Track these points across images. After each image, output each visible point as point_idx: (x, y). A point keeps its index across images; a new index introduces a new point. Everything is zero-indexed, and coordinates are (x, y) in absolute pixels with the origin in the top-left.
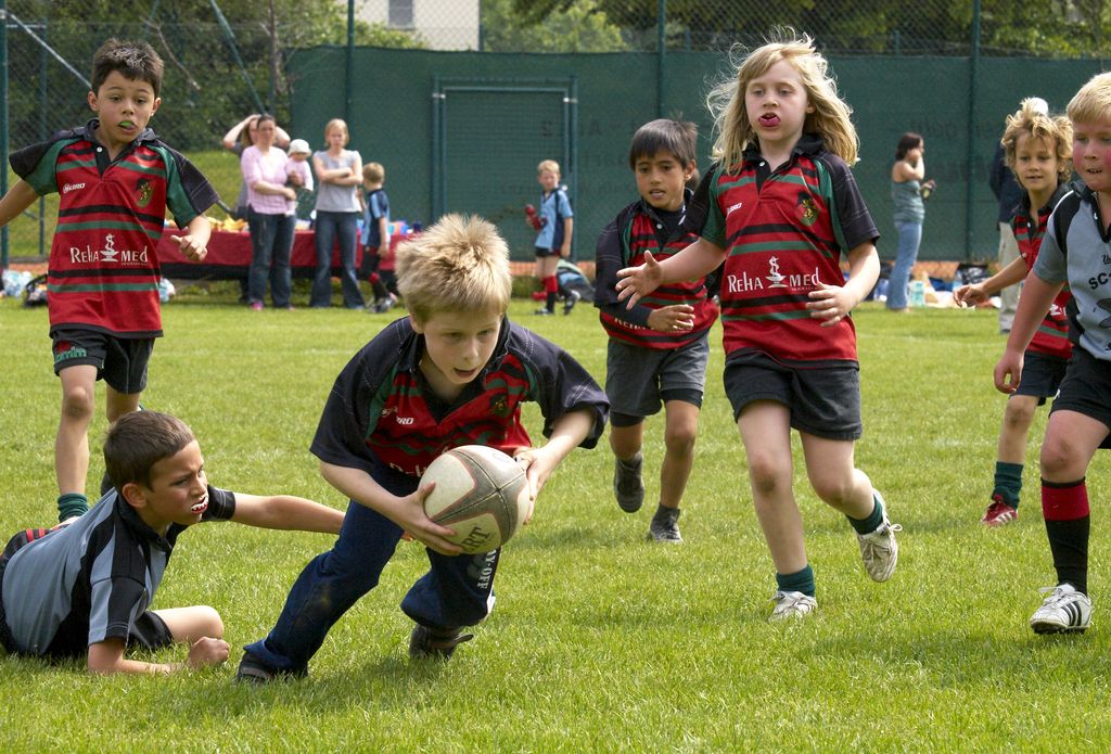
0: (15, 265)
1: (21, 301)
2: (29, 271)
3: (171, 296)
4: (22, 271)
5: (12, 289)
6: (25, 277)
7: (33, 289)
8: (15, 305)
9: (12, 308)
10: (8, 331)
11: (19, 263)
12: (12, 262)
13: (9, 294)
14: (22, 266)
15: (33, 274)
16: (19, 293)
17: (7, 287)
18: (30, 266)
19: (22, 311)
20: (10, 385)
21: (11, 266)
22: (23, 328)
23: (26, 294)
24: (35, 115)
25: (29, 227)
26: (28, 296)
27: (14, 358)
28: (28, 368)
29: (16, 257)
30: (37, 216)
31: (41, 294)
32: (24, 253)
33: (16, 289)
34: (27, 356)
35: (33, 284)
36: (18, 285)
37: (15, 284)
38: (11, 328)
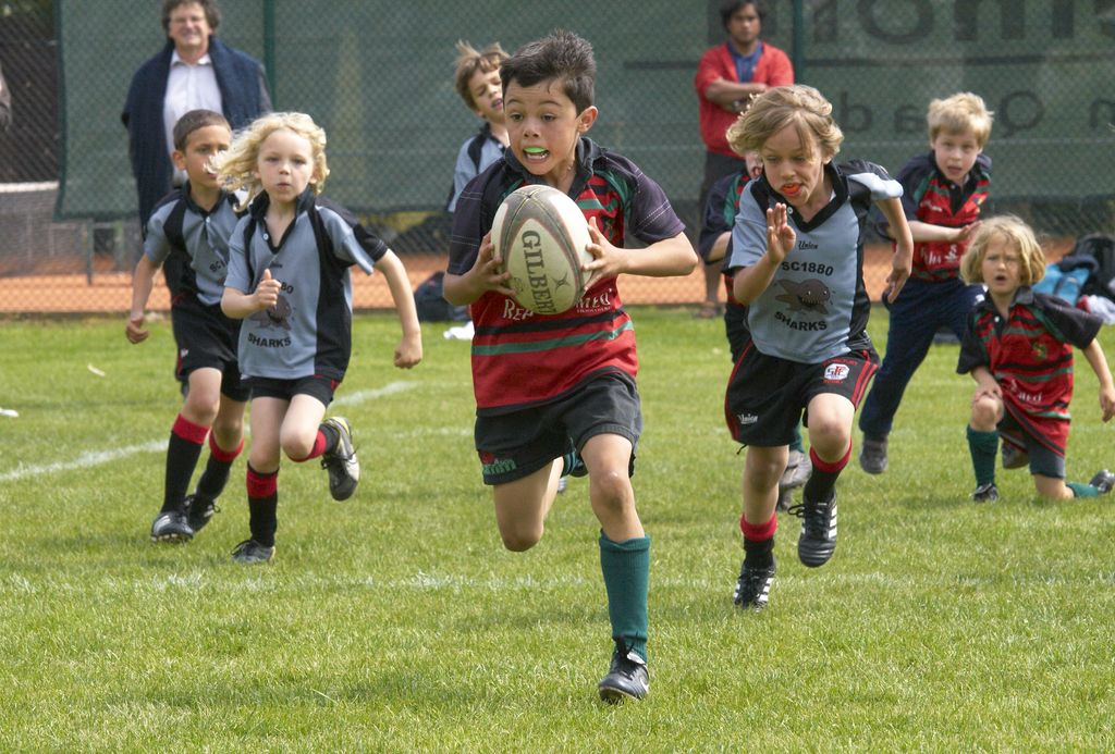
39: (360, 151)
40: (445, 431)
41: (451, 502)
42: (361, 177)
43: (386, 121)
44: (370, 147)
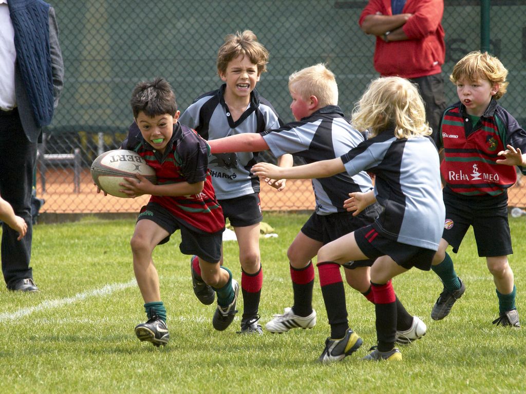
39: (108, 79)
40: (182, 318)
41: (190, 380)
42: (109, 101)
43: (130, 53)
44: (117, 75)
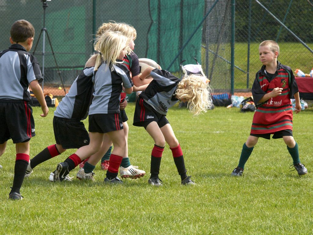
0: (236, 93)
1: (239, 109)
2: (243, 96)
3: (306, 107)
4: (240, 96)
5: (235, 104)
6: (241, 99)
7: (245, 104)
8: (237, 111)
9: (235, 112)
10: (234, 122)
11: (238, 92)
12: (235, 92)
13: (234, 106)
14: (240, 94)
15: (245, 97)
16: (238, 105)
17: (233, 103)
18: (244, 94)
19: (240, 114)
20: (236, 146)
21: (235, 93)
22: (240, 121)
23: (241, 106)
24: (246, 27)
25: (242, 76)
26: (243, 107)
27: (237, 134)
28: (243, 139)
29: (237, 90)
30: (246, 71)
31: (248, 106)
32: (240, 88)
33: (237, 103)
34: (243, 133)
35: (245, 102)
36: (238, 102)
37: (237, 102)
38: (235, 121)
